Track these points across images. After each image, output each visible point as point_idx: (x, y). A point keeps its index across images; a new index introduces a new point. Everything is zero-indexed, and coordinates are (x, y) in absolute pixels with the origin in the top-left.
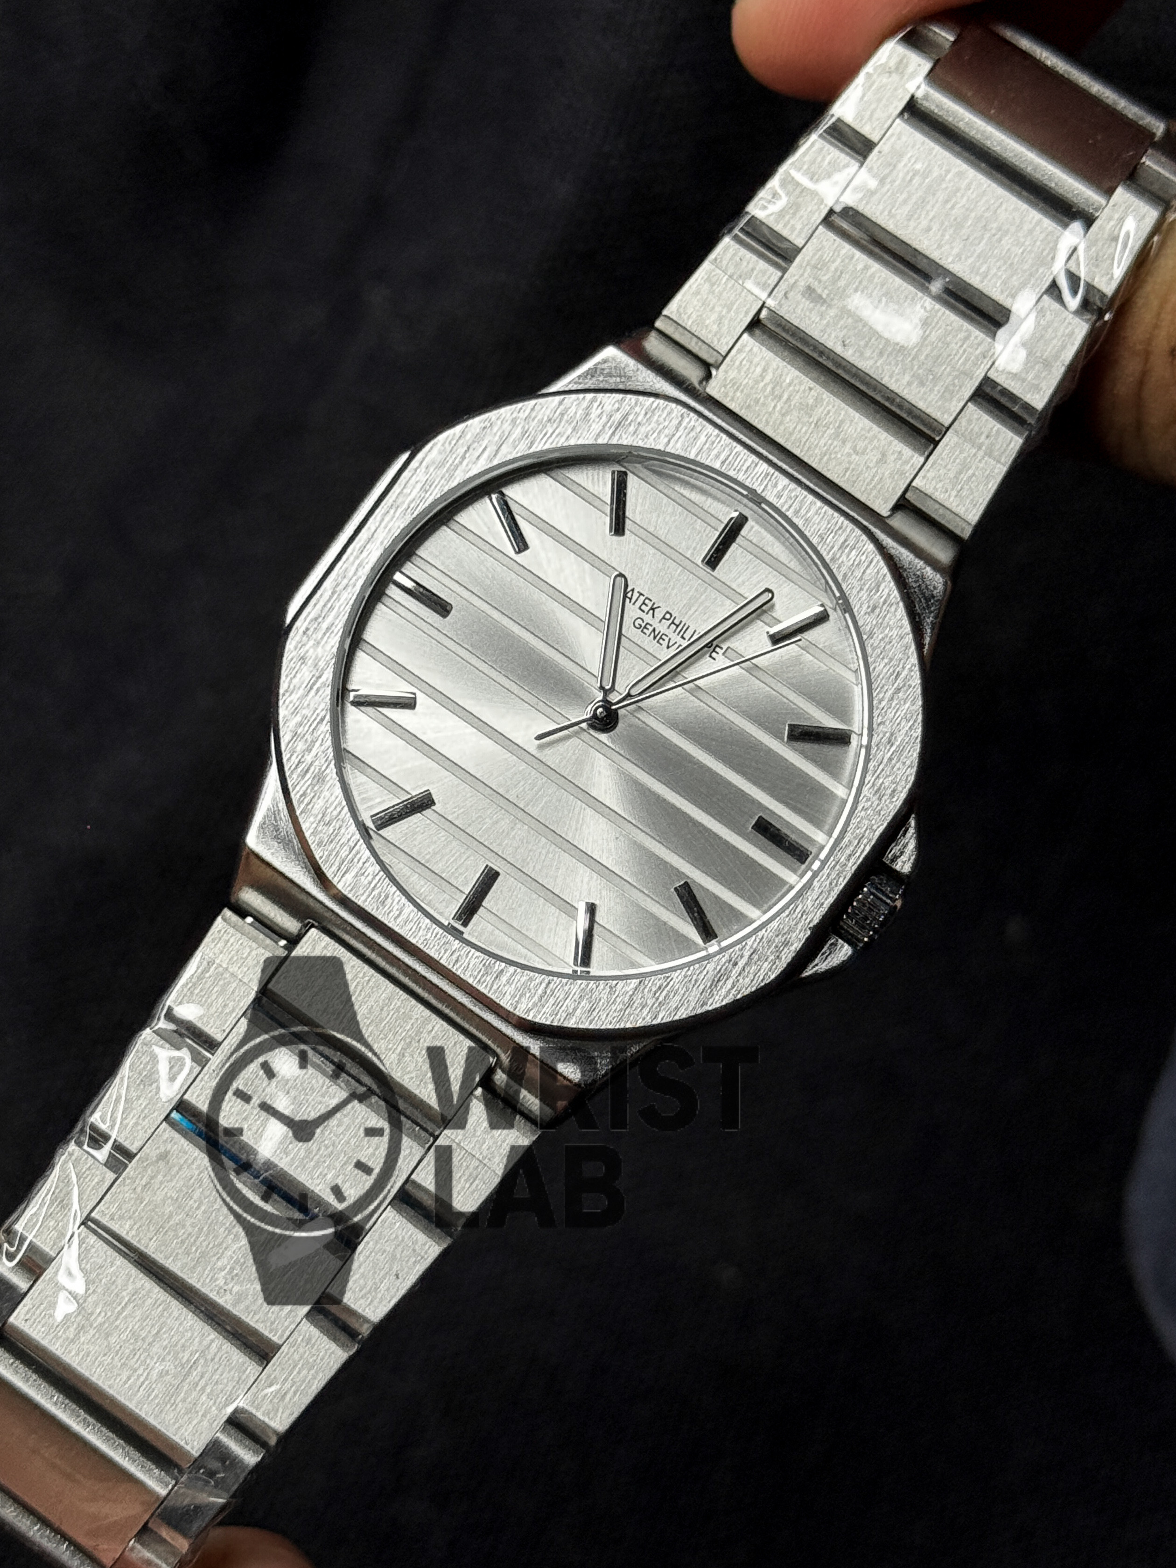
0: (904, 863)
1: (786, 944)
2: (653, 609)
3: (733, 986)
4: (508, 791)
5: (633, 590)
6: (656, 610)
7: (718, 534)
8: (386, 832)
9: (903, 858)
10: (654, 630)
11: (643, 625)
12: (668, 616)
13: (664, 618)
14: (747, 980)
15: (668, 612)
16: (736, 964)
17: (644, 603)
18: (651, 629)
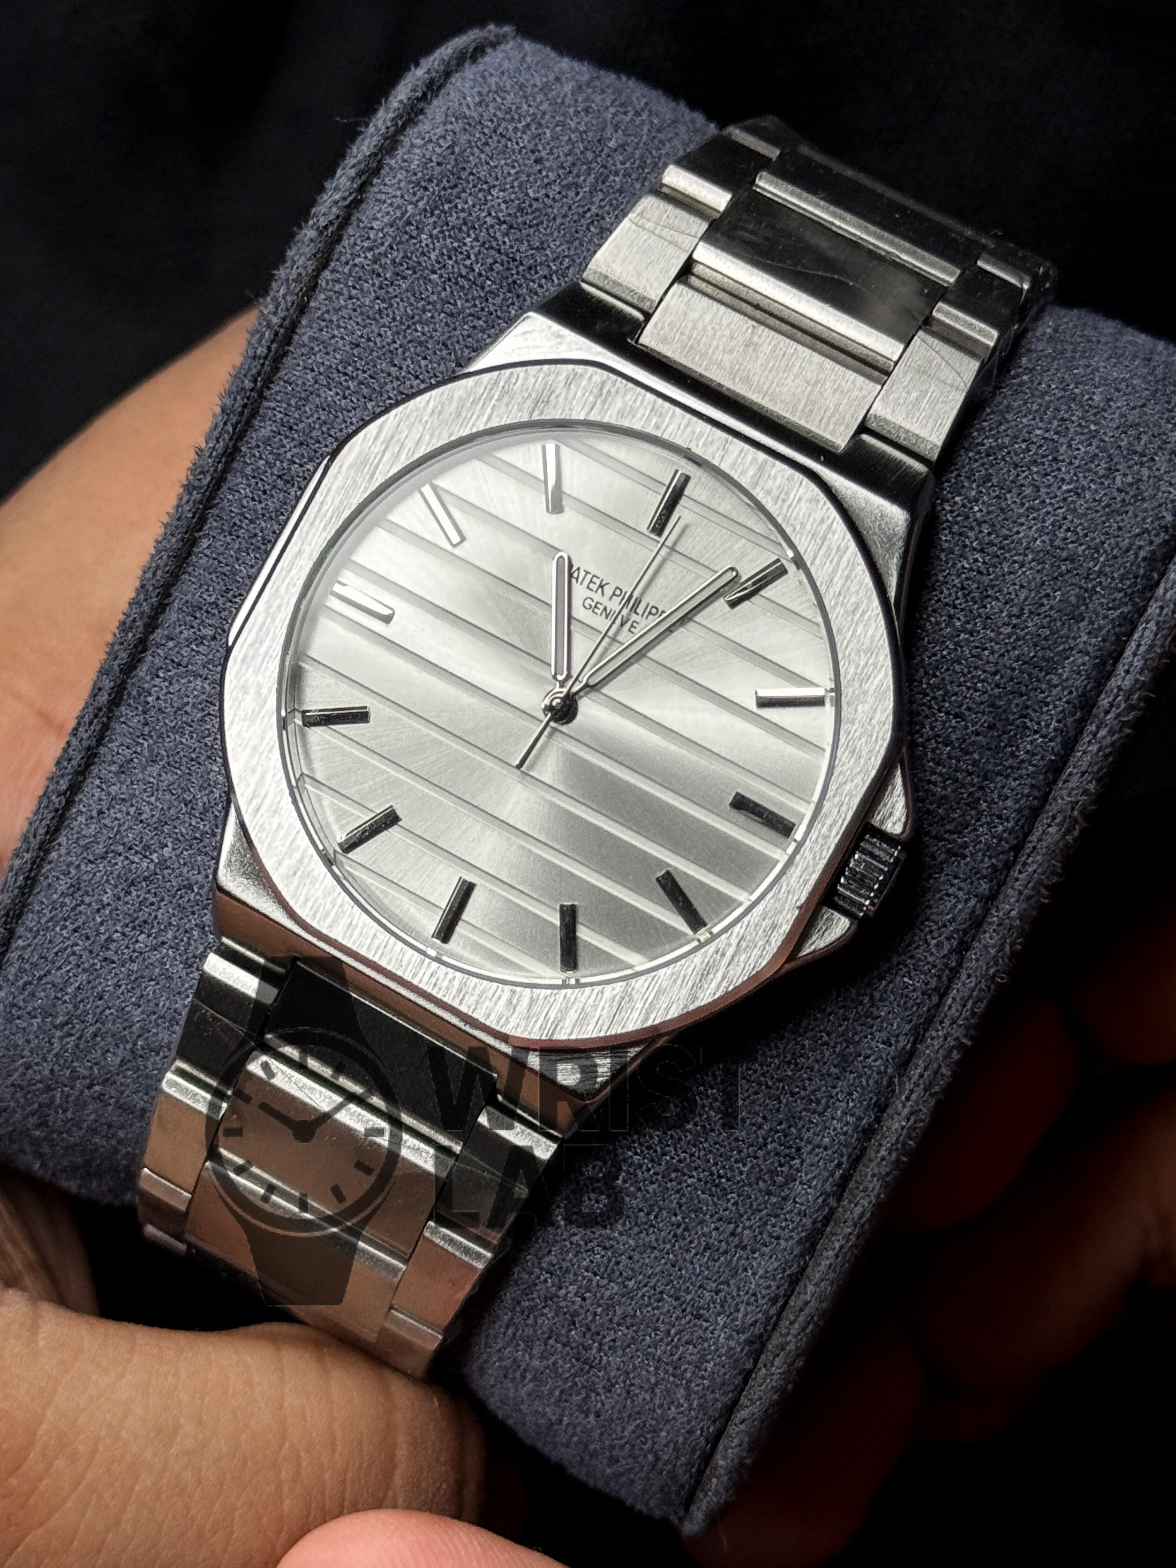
0: (894, 824)
1: (774, 927)
2: (601, 586)
3: (724, 978)
4: (473, 797)
5: (578, 569)
6: (605, 588)
7: (660, 497)
8: (354, 855)
9: (894, 818)
10: (605, 609)
11: (593, 604)
12: (618, 592)
13: (614, 594)
14: (739, 970)
15: (617, 588)
16: (723, 955)
17: (591, 581)
18: (602, 608)
